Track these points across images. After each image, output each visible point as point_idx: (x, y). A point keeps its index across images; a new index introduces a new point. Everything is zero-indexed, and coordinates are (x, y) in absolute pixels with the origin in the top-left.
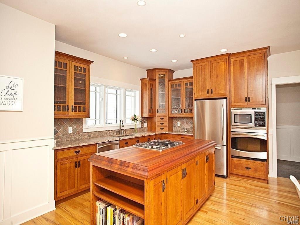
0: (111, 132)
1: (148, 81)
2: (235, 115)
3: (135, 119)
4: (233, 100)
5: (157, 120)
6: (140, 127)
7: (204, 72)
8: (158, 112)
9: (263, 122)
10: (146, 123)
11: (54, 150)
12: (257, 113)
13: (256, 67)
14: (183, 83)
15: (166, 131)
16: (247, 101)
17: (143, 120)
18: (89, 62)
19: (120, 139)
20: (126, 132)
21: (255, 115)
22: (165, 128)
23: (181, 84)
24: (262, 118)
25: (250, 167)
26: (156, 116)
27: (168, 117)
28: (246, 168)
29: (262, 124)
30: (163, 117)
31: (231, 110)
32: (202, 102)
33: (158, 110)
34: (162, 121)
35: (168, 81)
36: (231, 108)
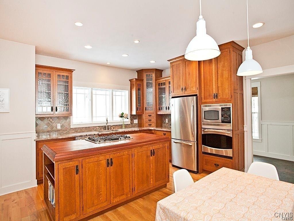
0: (98, 127)
1: (135, 82)
2: (204, 111)
3: (122, 116)
4: (203, 97)
5: (145, 117)
6: (130, 123)
7: (179, 70)
8: (146, 110)
9: (229, 119)
10: (137, 120)
11: (35, 141)
12: (223, 109)
13: (222, 63)
14: (167, 82)
15: (153, 127)
16: (216, 98)
17: (133, 117)
18: (71, 71)
19: (99, 134)
20: (114, 128)
21: (222, 112)
22: (153, 125)
23: (166, 83)
24: (228, 114)
25: (219, 164)
26: (144, 114)
27: (155, 114)
28: (215, 164)
29: (228, 120)
30: (150, 114)
31: (202, 107)
32: (184, 98)
33: (146, 107)
34: (149, 118)
35: (155, 80)
36: (202, 105)
